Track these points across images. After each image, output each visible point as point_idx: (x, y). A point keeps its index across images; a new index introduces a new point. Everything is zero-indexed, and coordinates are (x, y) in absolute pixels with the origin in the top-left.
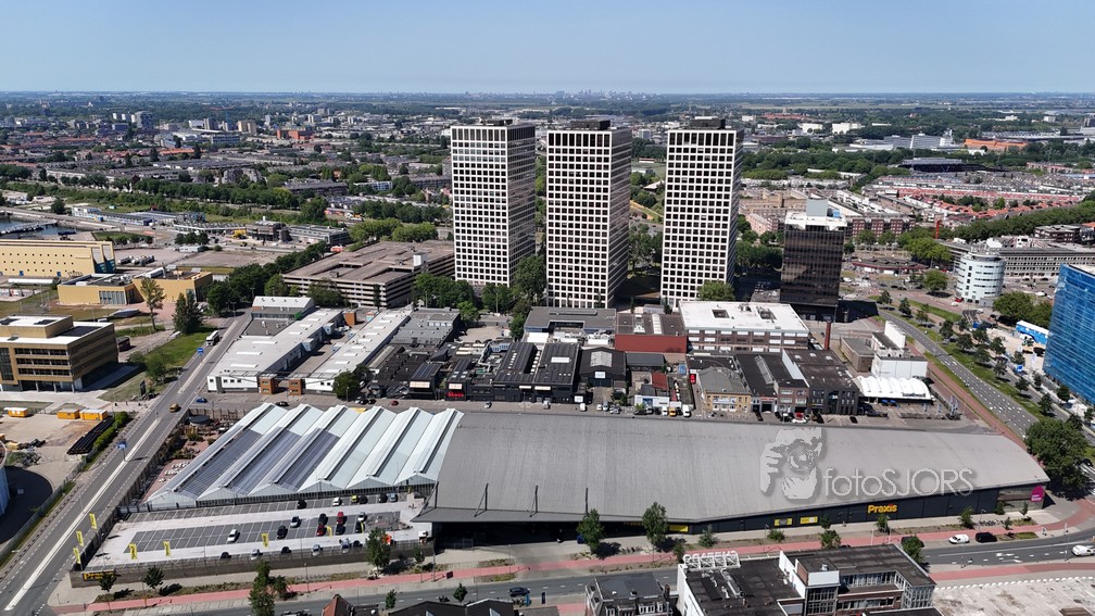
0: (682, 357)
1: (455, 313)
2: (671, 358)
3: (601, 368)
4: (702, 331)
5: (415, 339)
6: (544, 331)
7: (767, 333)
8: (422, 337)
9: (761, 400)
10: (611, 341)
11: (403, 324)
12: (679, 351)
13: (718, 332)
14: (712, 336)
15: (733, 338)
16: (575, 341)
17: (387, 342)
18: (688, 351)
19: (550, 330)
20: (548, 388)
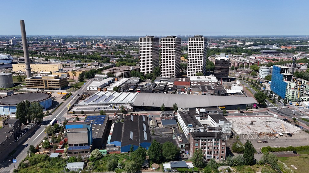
0: (189, 86)
1: (140, 78)
2: (187, 87)
3: (170, 87)
4: (194, 81)
5: (130, 83)
6: (159, 81)
7: (208, 81)
8: (132, 83)
9: (204, 93)
10: (173, 83)
11: (128, 80)
12: (188, 85)
13: (197, 81)
14: (196, 82)
15: (201, 82)
16: (166, 83)
17: (124, 83)
18: (190, 85)
19: (160, 81)
20: (158, 90)
